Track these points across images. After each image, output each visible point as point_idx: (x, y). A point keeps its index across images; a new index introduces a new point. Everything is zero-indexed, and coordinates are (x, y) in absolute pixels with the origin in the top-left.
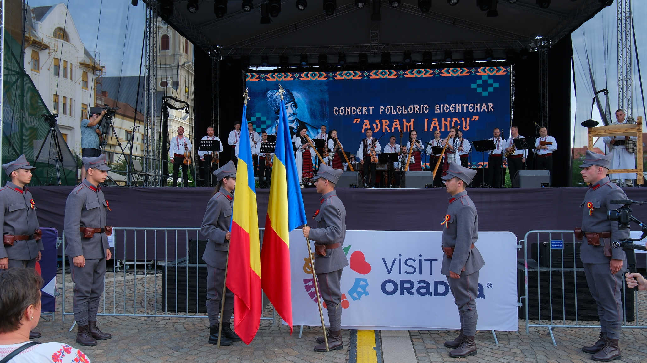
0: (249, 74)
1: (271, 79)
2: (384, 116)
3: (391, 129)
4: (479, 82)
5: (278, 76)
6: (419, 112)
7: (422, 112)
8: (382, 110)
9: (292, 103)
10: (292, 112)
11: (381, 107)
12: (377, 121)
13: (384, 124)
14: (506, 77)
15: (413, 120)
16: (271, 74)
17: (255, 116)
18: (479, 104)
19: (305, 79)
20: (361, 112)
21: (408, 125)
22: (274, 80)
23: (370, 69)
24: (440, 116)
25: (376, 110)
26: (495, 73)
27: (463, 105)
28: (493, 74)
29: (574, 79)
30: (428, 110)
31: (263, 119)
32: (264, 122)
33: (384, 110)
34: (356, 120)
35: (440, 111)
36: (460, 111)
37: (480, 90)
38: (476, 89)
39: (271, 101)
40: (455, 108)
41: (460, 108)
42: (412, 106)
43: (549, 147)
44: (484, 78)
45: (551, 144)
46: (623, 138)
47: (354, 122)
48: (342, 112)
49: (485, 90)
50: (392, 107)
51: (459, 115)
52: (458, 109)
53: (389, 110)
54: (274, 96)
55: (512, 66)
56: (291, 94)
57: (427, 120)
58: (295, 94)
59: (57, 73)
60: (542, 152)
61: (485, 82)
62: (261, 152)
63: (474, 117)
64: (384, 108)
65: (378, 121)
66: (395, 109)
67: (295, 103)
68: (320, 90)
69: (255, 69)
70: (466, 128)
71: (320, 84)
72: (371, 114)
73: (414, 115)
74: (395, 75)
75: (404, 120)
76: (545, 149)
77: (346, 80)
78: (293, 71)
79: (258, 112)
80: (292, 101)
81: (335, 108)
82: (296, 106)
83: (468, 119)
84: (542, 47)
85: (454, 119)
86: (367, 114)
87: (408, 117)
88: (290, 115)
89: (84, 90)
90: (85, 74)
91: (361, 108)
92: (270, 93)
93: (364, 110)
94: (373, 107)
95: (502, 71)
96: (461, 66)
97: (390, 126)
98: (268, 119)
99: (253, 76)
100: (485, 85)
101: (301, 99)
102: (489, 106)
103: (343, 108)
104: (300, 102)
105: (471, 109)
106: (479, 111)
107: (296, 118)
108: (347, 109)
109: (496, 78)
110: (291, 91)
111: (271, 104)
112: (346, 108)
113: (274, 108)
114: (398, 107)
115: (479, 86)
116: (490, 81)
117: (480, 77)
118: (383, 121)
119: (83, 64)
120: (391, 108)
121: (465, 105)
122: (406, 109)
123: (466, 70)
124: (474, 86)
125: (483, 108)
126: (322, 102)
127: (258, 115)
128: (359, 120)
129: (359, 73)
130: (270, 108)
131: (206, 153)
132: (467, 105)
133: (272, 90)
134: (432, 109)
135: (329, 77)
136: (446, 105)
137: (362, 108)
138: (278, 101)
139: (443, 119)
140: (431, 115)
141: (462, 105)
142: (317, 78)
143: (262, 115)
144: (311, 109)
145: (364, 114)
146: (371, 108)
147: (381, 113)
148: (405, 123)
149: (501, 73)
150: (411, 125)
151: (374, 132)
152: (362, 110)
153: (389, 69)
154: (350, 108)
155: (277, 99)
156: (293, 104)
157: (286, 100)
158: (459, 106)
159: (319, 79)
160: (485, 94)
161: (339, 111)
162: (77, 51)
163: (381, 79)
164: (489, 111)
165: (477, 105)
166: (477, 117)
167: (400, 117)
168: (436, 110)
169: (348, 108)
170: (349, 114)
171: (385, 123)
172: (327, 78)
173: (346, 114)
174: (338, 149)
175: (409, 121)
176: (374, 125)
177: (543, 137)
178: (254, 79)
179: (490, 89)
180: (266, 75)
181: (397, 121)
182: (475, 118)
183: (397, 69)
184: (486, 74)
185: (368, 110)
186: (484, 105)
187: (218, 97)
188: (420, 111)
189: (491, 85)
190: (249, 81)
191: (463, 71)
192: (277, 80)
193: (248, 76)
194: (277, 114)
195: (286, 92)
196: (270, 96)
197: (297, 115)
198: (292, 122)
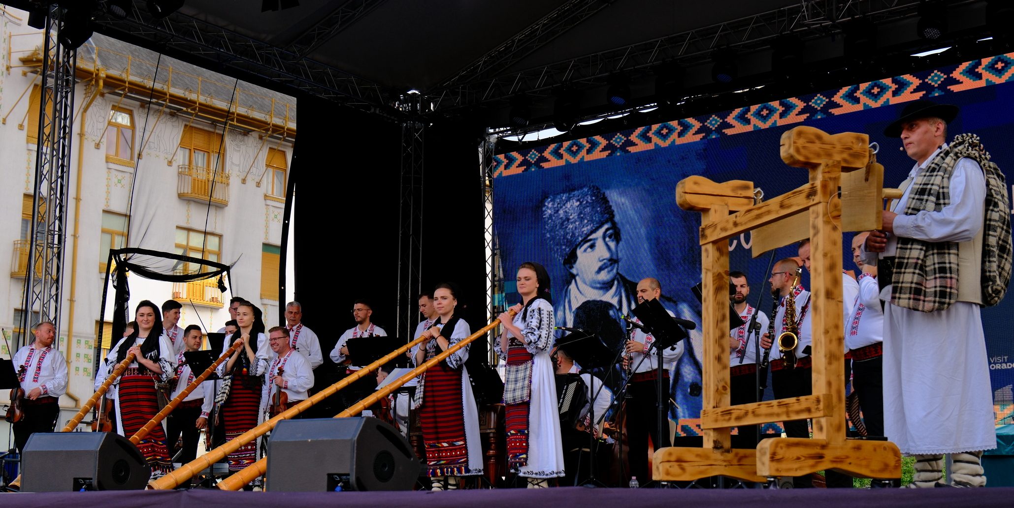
0: (502, 157)
1: (553, 163)
5: (569, 150)
9: (606, 226)
10: (607, 255)
16: (552, 147)
19: (641, 147)
22: (562, 163)
39: (551, 230)
54: (561, 212)
56: (605, 200)
58: (617, 199)
67: (614, 226)
68: (684, 175)
69: (514, 139)
71: (683, 159)
74: (915, 91)
77: (757, 133)
80: (606, 222)
82: (616, 235)
88: (600, 264)
92: (550, 205)
99: (511, 160)
101: (632, 213)
104: (628, 222)
107: (618, 273)
110: (604, 190)
111: (553, 238)
113: (562, 249)
126: (690, 215)
129: (797, 103)
130: (552, 250)
133: (556, 194)
135: (708, 131)
138: (571, 227)
142: (673, 139)
155: (568, 219)
156: (610, 232)
157: (592, 221)
159: (680, 141)
161: (738, 237)
172: (702, 135)
178: (515, 170)
180: (541, 151)
192: (568, 164)
193: (499, 163)
194: (567, 266)
195: (592, 196)
196: (550, 215)
197: (620, 264)
198: (606, 286)
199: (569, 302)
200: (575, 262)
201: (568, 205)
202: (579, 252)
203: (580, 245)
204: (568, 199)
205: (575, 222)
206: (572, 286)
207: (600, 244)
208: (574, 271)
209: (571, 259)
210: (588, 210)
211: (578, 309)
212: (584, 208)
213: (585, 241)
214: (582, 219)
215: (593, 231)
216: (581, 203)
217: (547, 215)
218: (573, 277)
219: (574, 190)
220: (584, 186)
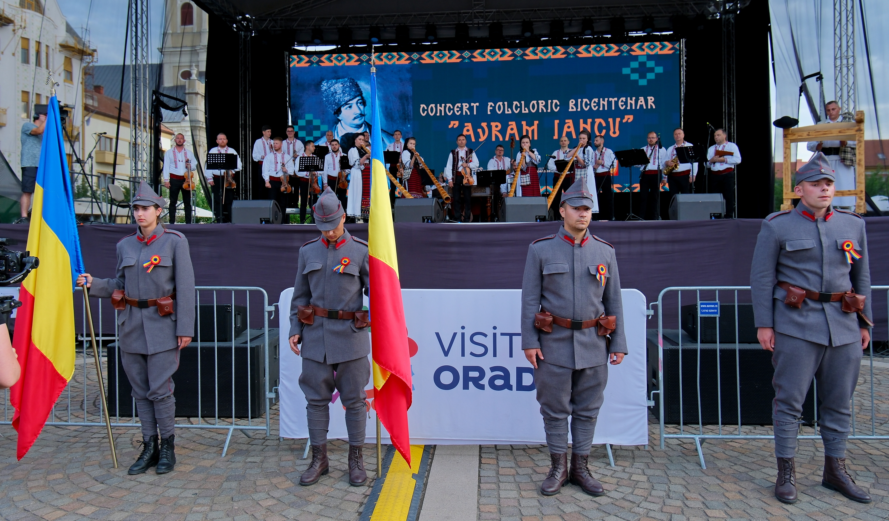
0: (295, 57)
1: (327, 64)
2: (494, 116)
3: (504, 136)
4: (634, 65)
5: (336, 58)
6: (545, 111)
7: (549, 111)
8: (491, 108)
9: (358, 98)
10: (359, 112)
11: (490, 104)
12: (484, 125)
13: (494, 129)
14: (676, 57)
15: (536, 123)
16: (326, 56)
17: (304, 118)
18: (634, 98)
19: (377, 62)
20: (460, 112)
21: (530, 130)
22: (332, 64)
23: (472, 48)
24: (576, 117)
25: (482, 108)
26: (657, 51)
27: (610, 99)
28: (653, 53)
29: (773, 59)
30: (558, 108)
31: (316, 122)
32: (317, 128)
33: (494, 108)
34: (452, 123)
35: (577, 108)
36: (606, 109)
37: (635, 77)
38: (629, 76)
39: (327, 97)
40: (598, 104)
41: (606, 103)
42: (535, 102)
43: (728, 158)
44: (641, 59)
45: (731, 154)
46: (836, 143)
47: (450, 126)
48: (432, 112)
49: (643, 76)
50: (506, 103)
51: (605, 114)
52: (604, 105)
53: (502, 108)
54: (332, 89)
55: (683, 41)
56: (357, 86)
57: (557, 122)
59: (26, 60)
60: (718, 167)
61: (642, 64)
62: (300, 171)
63: (626, 117)
64: (493, 105)
65: (486, 124)
66: (510, 106)
67: (362, 98)
68: (400, 79)
69: (303, 48)
70: (614, 133)
71: (399, 71)
72: (475, 113)
73: (538, 115)
74: (509, 56)
75: (524, 123)
76: (722, 162)
77: (437, 64)
78: (358, 52)
79: (309, 112)
80: (358, 96)
81: (422, 106)
82: (364, 103)
83: (618, 120)
84: (726, 12)
85: (598, 121)
86: (469, 114)
87: (530, 118)
88: (355, 116)
89: (66, 84)
90: (68, 61)
91: (459, 105)
92: (325, 84)
93: (465, 109)
94: (478, 104)
95: (667, 49)
96: (607, 41)
97: (503, 131)
98: (323, 123)
99: (300, 60)
100: (643, 70)
102: (649, 101)
103: (433, 105)
104: (370, 97)
105: (622, 106)
106: (634, 108)
107: (365, 121)
108: (439, 108)
109: (658, 59)
110: (356, 81)
111: (327, 101)
112: (438, 105)
113: (333, 107)
114: (515, 103)
115: (634, 71)
116: (651, 64)
117: (636, 58)
118: (493, 124)
119: (64, 47)
120: (504, 105)
121: (613, 100)
122: (527, 106)
123: (615, 47)
124: (626, 71)
125: (639, 103)
126: (403, 98)
127: (309, 117)
128: (457, 123)
129: (456, 54)
130: (327, 106)
131: (217, 172)
132: (616, 99)
133: (328, 80)
134: (564, 105)
135: (412, 60)
136: (585, 100)
137: (462, 106)
138: (337, 96)
139: (581, 121)
140: (564, 114)
141: (608, 99)
142: (394, 61)
143: (315, 118)
144: (386, 108)
145: (464, 114)
146: (475, 105)
147: (489, 113)
148: (525, 127)
149: (666, 51)
150: (533, 131)
151: (480, 140)
152: (461, 109)
153: (501, 47)
154: (443, 105)
155: (336, 93)
156: (360, 101)
157: (350, 95)
158: (604, 100)
159: (397, 63)
160: (643, 82)
161: (427, 110)
162: (56, 27)
163: (489, 62)
164: (649, 107)
165: (631, 99)
166: (631, 117)
167: (518, 118)
168: (570, 108)
169: (441, 106)
170: (443, 114)
171: (496, 126)
172: (409, 62)
173: (438, 114)
174: (416, 164)
175: (530, 124)
176: (480, 130)
177: (719, 144)
178: (303, 64)
179: (651, 76)
180: (320, 57)
181: (513, 124)
182: (629, 119)
183: (512, 47)
184: (644, 53)
185: (471, 109)
186: (642, 99)
187: (249, 92)
188: (547, 109)
189: (652, 70)
190: (294, 67)
191: (610, 49)
192: (336, 66)
193: (293, 60)
194: (336, 115)
195: (350, 83)
196: (326, 89)
197: (366, 117)
198: (359, 126)
199: (337, 133)
200: (340, 114)
201: (336, 85)
202: (343, 109)
203: (343, 105)
204: (336, 83)
205: (340, 94)
206: (339, 125)
207: (354, 106)
208: (340, 118)
209: (338, 112)
210: (347, 89)
211: (342, 136)
212: (346, 88)
213: (346, 104)
214: (344, 94)
215: (350, 100)
216: (344, 85)
217: (324, 89)
218: (340, 121)
219: (339, 79)
220: (346, 77)
